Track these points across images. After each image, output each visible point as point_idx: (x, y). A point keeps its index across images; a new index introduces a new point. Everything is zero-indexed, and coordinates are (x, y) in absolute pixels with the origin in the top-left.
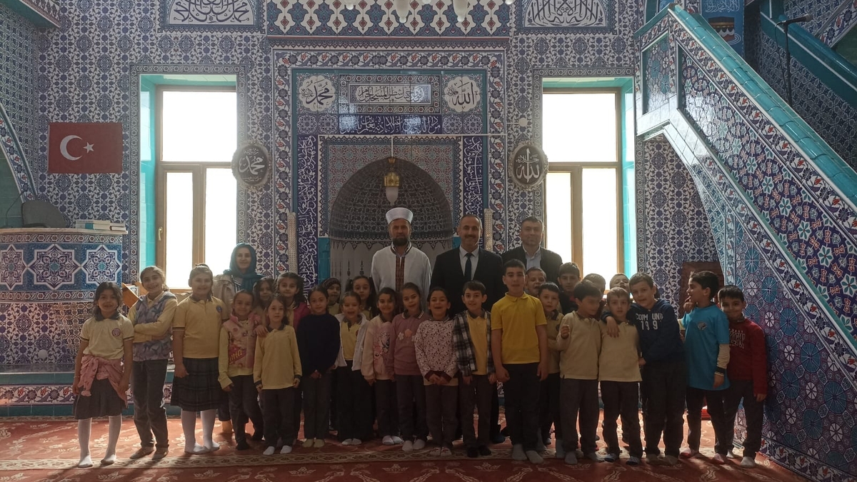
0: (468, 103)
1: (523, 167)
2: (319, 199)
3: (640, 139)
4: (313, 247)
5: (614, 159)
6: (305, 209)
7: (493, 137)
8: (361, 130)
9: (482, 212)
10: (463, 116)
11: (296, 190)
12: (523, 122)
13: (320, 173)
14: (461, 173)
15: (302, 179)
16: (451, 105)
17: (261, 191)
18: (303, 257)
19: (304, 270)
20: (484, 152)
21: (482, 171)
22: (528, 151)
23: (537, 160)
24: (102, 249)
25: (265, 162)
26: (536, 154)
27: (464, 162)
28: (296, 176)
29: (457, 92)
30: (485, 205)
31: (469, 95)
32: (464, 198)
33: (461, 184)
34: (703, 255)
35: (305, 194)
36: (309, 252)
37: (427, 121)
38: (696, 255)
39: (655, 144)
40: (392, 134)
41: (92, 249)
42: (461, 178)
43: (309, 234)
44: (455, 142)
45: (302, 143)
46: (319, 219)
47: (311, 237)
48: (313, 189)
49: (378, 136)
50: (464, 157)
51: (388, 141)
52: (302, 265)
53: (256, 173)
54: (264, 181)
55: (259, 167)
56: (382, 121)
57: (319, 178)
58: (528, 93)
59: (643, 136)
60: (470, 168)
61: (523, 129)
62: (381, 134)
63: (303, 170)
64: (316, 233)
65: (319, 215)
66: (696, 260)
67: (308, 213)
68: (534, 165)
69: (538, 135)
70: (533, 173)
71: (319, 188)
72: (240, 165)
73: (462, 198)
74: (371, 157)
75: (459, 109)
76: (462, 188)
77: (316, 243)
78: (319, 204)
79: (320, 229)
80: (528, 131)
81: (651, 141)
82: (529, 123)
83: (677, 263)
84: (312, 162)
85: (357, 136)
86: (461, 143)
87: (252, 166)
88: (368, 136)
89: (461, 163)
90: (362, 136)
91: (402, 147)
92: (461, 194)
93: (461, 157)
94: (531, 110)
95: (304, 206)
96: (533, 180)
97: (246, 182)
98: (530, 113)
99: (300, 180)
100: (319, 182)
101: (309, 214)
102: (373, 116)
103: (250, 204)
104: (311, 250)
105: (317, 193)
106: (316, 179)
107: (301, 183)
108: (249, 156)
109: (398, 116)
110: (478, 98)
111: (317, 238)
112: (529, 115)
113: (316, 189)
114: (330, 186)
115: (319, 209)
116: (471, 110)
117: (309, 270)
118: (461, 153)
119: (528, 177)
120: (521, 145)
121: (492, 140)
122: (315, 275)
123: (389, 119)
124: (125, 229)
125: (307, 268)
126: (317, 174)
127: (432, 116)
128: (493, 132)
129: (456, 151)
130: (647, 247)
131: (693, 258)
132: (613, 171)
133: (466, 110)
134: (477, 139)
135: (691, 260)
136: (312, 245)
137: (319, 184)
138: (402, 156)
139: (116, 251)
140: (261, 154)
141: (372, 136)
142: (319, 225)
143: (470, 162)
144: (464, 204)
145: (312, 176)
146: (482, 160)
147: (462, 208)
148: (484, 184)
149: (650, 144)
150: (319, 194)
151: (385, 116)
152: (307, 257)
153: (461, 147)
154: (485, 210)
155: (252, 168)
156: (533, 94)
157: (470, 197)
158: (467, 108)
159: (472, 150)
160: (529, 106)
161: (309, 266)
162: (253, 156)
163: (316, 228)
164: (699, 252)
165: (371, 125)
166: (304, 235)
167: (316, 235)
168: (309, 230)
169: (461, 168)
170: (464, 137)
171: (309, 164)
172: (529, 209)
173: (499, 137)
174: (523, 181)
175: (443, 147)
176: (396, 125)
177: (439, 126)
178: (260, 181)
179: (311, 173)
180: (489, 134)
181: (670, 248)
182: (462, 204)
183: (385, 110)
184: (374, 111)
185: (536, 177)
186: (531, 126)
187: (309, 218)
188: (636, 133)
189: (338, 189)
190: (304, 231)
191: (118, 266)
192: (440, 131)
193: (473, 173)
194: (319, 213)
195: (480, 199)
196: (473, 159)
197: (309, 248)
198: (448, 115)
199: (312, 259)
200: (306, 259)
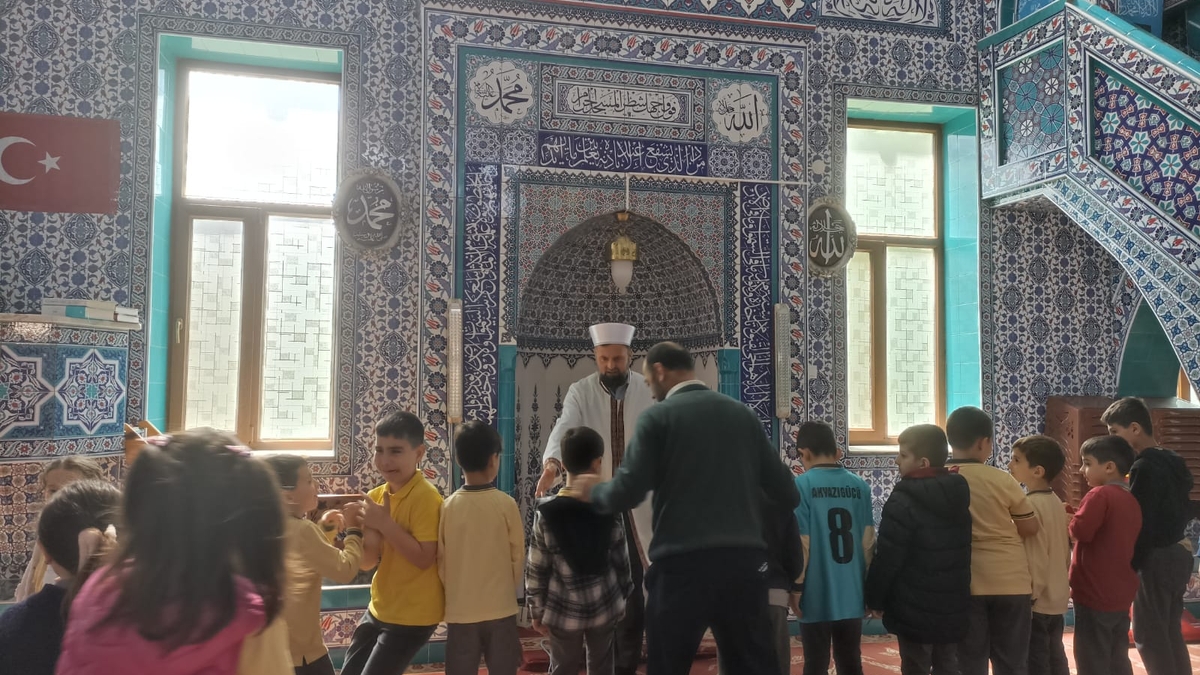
0: (749, 128)
1: (821, 240)
2: (502, 276)
3: (987, 206)
4: (489, 361)
5: (930, 232)
6: (477, 293)
7: (788, 186)
8: (576, 161)
9: (770, 309)
10: (741, 149)
11: (462, 261)
12: (819, 167)
13: (503, 232)
14: (738, 244)
15: (472, 241)
16: (722, 129)
17: (384, 259)
18: (472, 378)
19: (473, 402)
20: (774, 210)
21: (769, 242)
22: (827, 212)
23: (841, 229)
24: (94, 356)
25: (394, 209)
26: (839, 218)
27: (742, 226)
28: (462, 235)
29: (733, 109)
30: (773, 298)
31: (750, 115)
32: (742, 284)
33: (738, 261)
34: (1071, 386)
35: (477, 266)
36: (483, 370)
37: (683, 153)
38: (1062, 386)
39: (1007, 213)
40: (628, 171)
41: (76, 356)
42: (738, 251)
43: (483, 338)
44: (728, 191)
45: (474, 178)
46: (502, 312)
47: (486, 343)
48: (491, 260)
49: (604, 174)
50: (742, 217)
51: (622, 182)
52: (469, 393)
53: (379, 227)
54: (392, 242)
55: (382, 216)
56: (611, 147)
57: (503, 240)
58: (826, 121)
59: (992, 201)
60: (751, 235)
61: (817, 178)
62: (609, 170)
63: (474, 225)
64: (496, 337)
65: (502, 304)
66: (1062, 393)
67: (482, 300)
68: (837, 236)
69: (838, 190)
70: (835, 250)
71: (503, 258)
72: (350, 210)
73: (738, 285)
74: (593, 209)
75: (734, 137)
76: (738, 268)
77: (496, 355)
78: (502, 287)
79: (502, 330)
80: (826, 182)
81: (1003, 209)
82: (827, 170)
83: (1039, 399)
84: (490, 211)
85: (569, 171)
86: (738, 193)
87: (372, 213)
88: (587, 173)
89: (738, 227)
90: (577, 172)
91: (645, 195)
92: (738, 277)
93: (738, 217)
94: (830, 148)
95: (475, 288)
96: (835, 260)
97: (359, 242)
98: (828, 153)
99: (468, 243)
100: (502, 247)
101: (483, 303)
102: (598, 139)
103: (365, 282)
104: (485, 367)
105: (498, 266)
106: (497, 241)
107: (471, 248)
108: (366, 196)
109: (637, 141)
110: (765, 121)
111: (497, 347)
112: (826, 157)
113: (497, 260)
114: (522, 255)
115: (502, 294)
116: (754, 140)
117: (482, 402)
118: (738, 210)
119: (827, 256)
120: (817, 204)
121: (786, 191)
123: (623, 145)
124: (136, 320)
125: (478, 398)
126: (498, 233)
127: (693, 145)
128: (788, 179)
129: (729, 206)
130: (995, 372)
131: (1058, 389)
133: (746, 139)
134: (762, 187)
135: (1055, 393)
136: (488, 358)
137: (503, 250)
138: (642, 210)
139: (116, 363)
140: (389, 194)
141: (594, 173)
142: (502, 323)
143: (751, 226)
144: (742, 295)
145: (490, 237)
146: (770, 224)
147: (738, 301)
148: (773, 262)
149: (1000, 213)
150: (502, 268)
151: (616, 139)
152: (478, 379)
153: (738, 200)
154: (777, 306)
155: (372, 218)
156: (833, 123)
157: (750, 283)
158: (747, 136)
159: (755, 206)
160: (827, 143)
161: (483, 396)
162: (374, 195)
163: (496, 328)
164: (1066, 381)
165: (593, 155)
166: (475, 340)
167: (495, 339)
168: (483, 330)
169: (738, 234)
170: (743, 184)
171: (484, 214)
172: (826, 306)
173: (796, 186)
174: (819, 261)
175: (708, 199)
176: (633, 157)
177: (703, 164)
178: (384, 242)
179: (488, 232)
180: (782, 182)
181: (1027, 373)
182: (738, 295)
183: (617, 131)
184: (600, 131)
185: (838, 255)
186: (830, 173)
187: (483, 309)
188: (981, 196)
189: (535, 261)
190: (474, 333)
191: (120, 391)
192: (704, 172)
193: (757, 245)
194: (501, 302)
195: (766, 288)
196: (757, 221)
197: (483, 364)
198: (716, 146)
199: (487, 382)
200: (477, 383)
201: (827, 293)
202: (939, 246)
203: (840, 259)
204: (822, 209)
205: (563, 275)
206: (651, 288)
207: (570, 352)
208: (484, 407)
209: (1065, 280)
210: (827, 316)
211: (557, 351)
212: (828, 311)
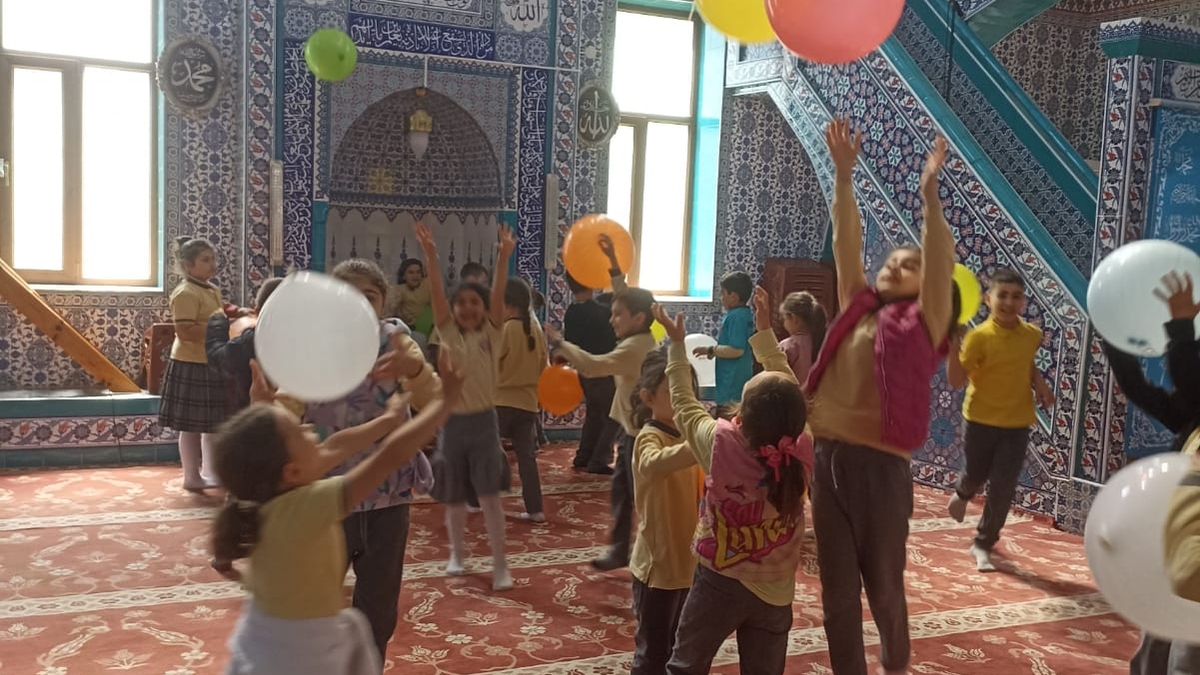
0: (531, 19)
1: (589, 118)
2: (317, 141)
3: (729, 94)
4: (306, 214)
5: (686, 113)
6: (295, 156)
7: (562, 72)
8: (381, 42)
9: (543, 177)
10: (524, 37)
11: (281, 126)
12: (591, 52)
13: (317, 102)
14: (518, 121)
15: (290, 109)
16: (508, 20)
17: (205, 118)
18: (290, 228)
19: (291, 248)
20: (549, 94)
21: (545, 121)
22: (596, 93)
23: (607, 109)
25: (214, 73)
26: (606, 99)
27: (522, 105)
28: (281, 104)
30: (546, 169)
31: (533, 7)
32: (521, 156)
33: (518, 136)
34: (786, 250)
35: (295, 132)
37: (474, 39)
38: (779, 249)
39: (745, 101)
40: (426, 53)
42: (518, 127)
43: (300, 194)
44: (513, 74)
45: (291, 52)
46: (316, 173)
47: (302, 199)
48: (306, 126)
49: (406, 54)
50: (523, 98)
51: (421, 62)
52: (288, 241)
53: (201, 89)
54: (212, 104)
55: (204, 79)
56: (412, 31)
57: (317, 109)
58: (599, 11)
59: (733, 90)
60: (529, 114)
61: (589, 62)
62: (410, 51)
63: (292, 95)
64: (311, 194)
65: (316, 166)
66: (778, 255)
67: (299, 162)
68: (603, 115)
69: (606, 74)
70: (601, 127)
71: (317, 125)
72: (174, 72)
73: (517, 156)
74: (394, 85)
75: (518, 26)
76: (517, 142)
77: (310, 209)
78: (317, 150)
79: (316, 188)
80: (596, 66)
81: (742, 97)
82: (598, 55)
83: (758, 259)
84: (306, 83)
85: (376, 51)
86: (519, 76)
87: (195, 76)
88: (391, 52)
89: (519, 106)
90: (382, 52)
91: (439, 75)
92: (517, 150)
93: (519, 98)
94: (601, 36)
95: (293, 151)
96: (600, 136)
97: (184, 102)
98: (600, 40)
99: (287, 110)
100: (316, 116)
101: (300, 164)
102: (401, 23)
103: (188, 138)
104: (302, 219)
105: (312, 132)
106: (312, 109)
107: (290, 116)
108: (189, 60)
109: (435, 26)
110: (545, 14)
111: (312, 201)
112: (598, 43)
113: (312, 126)
114: (333, 123)
115: (316, 157)
116: (534, 30)
117: (299, 249)
118: (519, 91)
119: (594, 132)
120: (588, 85)
121: (561, 76)
122: (307, 257)
123: (422, 29)
125: (296, 245)
126: (313, 103)
127: (483, 32)
128: (563, 66)
129: (512, 89)
130: (727, 236)
131: (775, 252)
132: (684, 130)
133: (528, 29)
134: (541, 73)
135: (773, 255)
136: (303, 211)
137: (317, 118)
138: (437, 88)
140: (209, 60)
141: (397, 53)
142: (316, 182)
143: (530, 106)
144: (521, 166)
145: (306, 106)
146: (547, 102)
147: (517, 171)
148: (547, 137)
149: (739, 100)
150: (317, 134)
151: (417, 24)
152: (295, 229)
153: (520, 83)
154: (549, 176)
155: (195, 81)
156: (605, 12)
157: (528, 155)
158: (531, 26)
159: (534, 89)
160: (600, 30)
161: (300, 244)
162: (196, 60)
163: (310, 186)
164: (783, 245)
165: (396, 37)
166: (292, 196)
167: (310, 196)
168: (300, 188)
169: (519, 113)
170: (524, 69)
171: (301, 86)
172: (592, 176)
173: (569, 73)
174: (587, 136)
175: (495, 81)
176: (431, 41)
177: (491, 49)
179: (304, 101)
180: (557, 68)
181: (751, 238)
182: (517, 165)
183: (417, 17)
184: (402, 15)
185: (604, 131)
186: (600, 58)
187: (300, 170)
188: (725, 85)
189: (345, 129)
190: (292, 191)
192: (492, 57)
193: (534, 122)
194: (315, 164)
195: (541, 159)
196: (535, 102)
197: (300, 216)
198: (503, 34)
199: (303, 232)
200: (295, 233)
201: (593, 164)
202: (693, 123)
203: (605, 135)
204: (592, 90)
205: (361, 134)
206: (441, 151)
207: (364, 205)
208: (301, 254)
209: (788, 160)
210: (592, 184)
211: (352, 204)
212: (593, 179)
